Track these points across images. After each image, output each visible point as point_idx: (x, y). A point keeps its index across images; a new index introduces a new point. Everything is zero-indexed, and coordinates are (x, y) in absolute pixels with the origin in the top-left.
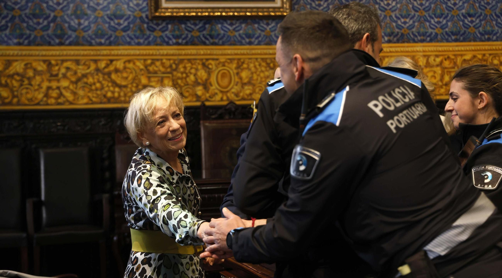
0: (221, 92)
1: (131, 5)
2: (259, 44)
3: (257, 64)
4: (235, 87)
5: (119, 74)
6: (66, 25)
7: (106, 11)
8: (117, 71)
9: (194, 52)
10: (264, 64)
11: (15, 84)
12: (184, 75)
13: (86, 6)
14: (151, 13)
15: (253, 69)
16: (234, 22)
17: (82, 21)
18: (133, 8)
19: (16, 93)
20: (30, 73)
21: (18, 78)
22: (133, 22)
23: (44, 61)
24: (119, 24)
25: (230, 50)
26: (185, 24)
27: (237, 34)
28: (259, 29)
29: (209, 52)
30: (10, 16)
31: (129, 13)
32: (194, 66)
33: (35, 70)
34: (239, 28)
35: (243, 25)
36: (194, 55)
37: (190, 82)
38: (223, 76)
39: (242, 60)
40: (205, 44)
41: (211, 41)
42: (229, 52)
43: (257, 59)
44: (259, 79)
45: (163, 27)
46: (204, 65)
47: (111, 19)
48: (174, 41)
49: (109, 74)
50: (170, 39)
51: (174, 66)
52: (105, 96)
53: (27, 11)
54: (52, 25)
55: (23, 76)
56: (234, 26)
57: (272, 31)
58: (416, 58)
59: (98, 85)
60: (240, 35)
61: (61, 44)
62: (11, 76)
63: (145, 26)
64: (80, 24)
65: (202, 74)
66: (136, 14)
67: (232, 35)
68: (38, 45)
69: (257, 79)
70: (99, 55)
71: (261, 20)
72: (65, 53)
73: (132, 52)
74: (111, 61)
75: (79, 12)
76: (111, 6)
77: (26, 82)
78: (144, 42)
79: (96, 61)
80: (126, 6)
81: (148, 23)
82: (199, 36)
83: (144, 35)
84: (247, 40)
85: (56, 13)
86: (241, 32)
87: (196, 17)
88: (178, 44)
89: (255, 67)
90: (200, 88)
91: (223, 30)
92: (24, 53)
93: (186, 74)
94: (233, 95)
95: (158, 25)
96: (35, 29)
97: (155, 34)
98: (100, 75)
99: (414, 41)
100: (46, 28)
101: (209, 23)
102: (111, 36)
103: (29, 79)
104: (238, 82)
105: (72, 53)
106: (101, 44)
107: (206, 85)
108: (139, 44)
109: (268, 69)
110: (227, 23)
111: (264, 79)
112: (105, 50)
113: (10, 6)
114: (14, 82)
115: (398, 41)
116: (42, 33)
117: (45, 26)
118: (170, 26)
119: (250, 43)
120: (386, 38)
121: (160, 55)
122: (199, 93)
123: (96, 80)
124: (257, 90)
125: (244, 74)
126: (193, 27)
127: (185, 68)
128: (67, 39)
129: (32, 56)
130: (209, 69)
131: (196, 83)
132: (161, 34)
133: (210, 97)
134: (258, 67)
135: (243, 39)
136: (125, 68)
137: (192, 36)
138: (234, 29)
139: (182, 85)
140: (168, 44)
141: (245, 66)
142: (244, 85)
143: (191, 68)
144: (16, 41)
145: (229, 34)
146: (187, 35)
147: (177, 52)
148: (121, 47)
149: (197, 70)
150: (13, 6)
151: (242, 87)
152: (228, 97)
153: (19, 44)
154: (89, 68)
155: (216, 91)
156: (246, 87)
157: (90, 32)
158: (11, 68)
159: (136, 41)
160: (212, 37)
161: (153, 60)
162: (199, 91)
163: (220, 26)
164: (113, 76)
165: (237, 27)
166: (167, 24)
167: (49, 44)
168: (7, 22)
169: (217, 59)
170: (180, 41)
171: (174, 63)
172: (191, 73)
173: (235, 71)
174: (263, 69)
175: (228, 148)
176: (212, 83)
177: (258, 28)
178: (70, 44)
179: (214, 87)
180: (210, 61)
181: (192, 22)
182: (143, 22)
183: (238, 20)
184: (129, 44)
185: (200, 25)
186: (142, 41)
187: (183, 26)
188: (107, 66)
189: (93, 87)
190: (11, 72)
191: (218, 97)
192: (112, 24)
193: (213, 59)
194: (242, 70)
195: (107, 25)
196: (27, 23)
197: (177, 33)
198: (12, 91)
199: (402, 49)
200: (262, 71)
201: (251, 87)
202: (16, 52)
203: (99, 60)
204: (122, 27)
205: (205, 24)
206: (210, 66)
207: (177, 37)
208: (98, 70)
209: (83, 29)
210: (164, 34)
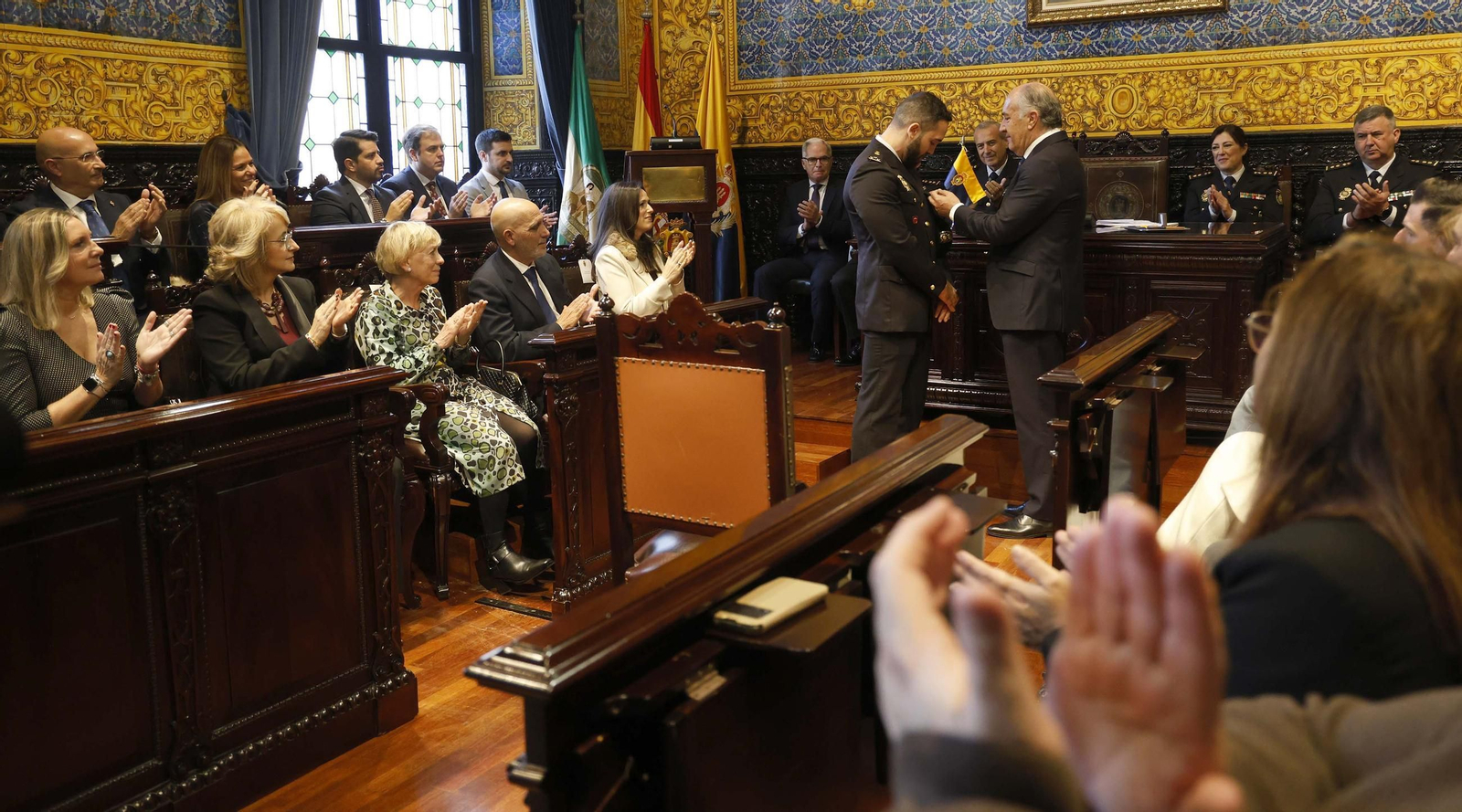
0: (1118, 118)
1: (1006, 11)
2: (1176, 50)
3: (1171, 78)
4: (1138, 111)
5: (988, 99)
6: (932, 43)
7: (977, 22)
8: (986, 95)
9: (1083, 66)
10: (1182, 78)
11: (878, 114)
12: (1069, 98)
13: (954, 17)
14: (1027, 19)
15: (1165, 86)
16: (1141, 22)
17: (949, 37)
18: (1008, 15)
19: (877, 125)
20: (893, 102)
21: (880, 108)
22: (1008, 33)
23: (907, 87)
24: (991, 37)
25: (1132, 61)
26: (1074, 30)
27: (1144, 38)
28: (1177, 30)
29: (1103, 65)
30: (875, 37)
31: (1003, 21)
32: (1083, 85)
33: (897, 98)
34: (1148, 30)
35: (1154, 26)
36: (1082, 70)
37: (1076, 107)
38: (1122, 97)
39: (1149, 74)
40: (1098, 55)
41: (1108, 50)
42: (1132, 64)
43: (1171, 71)
44: (1174, 97)
45: (1044, 37)
46: (1095, 82)
47: (983, 32)
48: (1058, 53)
49: (977, 99)
50: (1052, 51)
51: (1056, 85)
52: (971, 126)
53: (891, 30)
54: (916, 44)
55: (884, 105)
56: (1141, 28)
57: (1196, 32)
58: (1448, 57)
59: (964, 113)
60: (1148, 40)
61: (925, 66)
62: (874, 106)
63: (1022, 36)
64: (946, 40)
65: (1093, 95)
66: (1011, 22)
67: (1137, 40)
68: (901, 69)
69: (1171, 100)
70: (966, 77)
71: (1181, 16)
72: (929, 76)
73: (1005, 71)
74: (980, 83)
75: (945, 26)
76: (982, 15)
77: (888, 112)
78: (1020, 57)
79: (962, 84)
80: (999, 14)
81: (1026, 33)
82: (1091, 45)
83: (1020, 48)
84: (1159, 46)
85: (921, 30)
86: (1150, 35)
87: (1086, 21)
88: (1064, 57)
89: (1168, 82)
90: (1090, 113)
91: (1124, 34)
92: (887, 78)
93: (1072, 96)
94: (1134, 123)
95: (1038, 34)
96: (899, 50)
97: (1034, 46)
98: (966, 100)
99: (1446, 30)
100: (910, 49)
101: (1106, 27)
102: (981, 53)
103: (891, 108)
104: (1142, 105)
105: (937, 75)
106: (969, 63)
107: (1097, 110)
108: (1014, 60)
109: (1187, 85)
110: (1130, 25)
111: (1181, 100)
112: (973, 70)
113: (875, 26)
114: (876, 112)
115: (1413, 33)
116: (906, 54)
117: (909, 46)
118: (1053, 34)
119: (1162, 50)
120: (1391, 30)
121: (1038, 73)
122: (1088, 121)
123: (961, 108)
124: (1170, 115)
125: (1152, 94)
126: (1083, 33)
127: (1070, 87)
128: (931, 60)
129: (894, 81)
130: (1103, 88)
131: (1085, 108)
132: (1041, 45)
133: (1102, 125)
134: (1172, 82)
135: (1154, 45)
136: (996, 91)
137: (1081, 46)
138: (1139, 33)
139: (1066, 110)
140: (1050, 58)
141: (1154, 82)
142: (1150, 108)
143: (1079, 88)
144: (879, 65)
145: (1133, 38)
146: (1075, 44)
147: (1061, 67)
148: (992, 66)
149: (1086, 90)
150: (878, 25)
151: (1148, 111)
152: (1127, 126)
153: (883, 69)
154: (954, 93)
155: (1112, 118)
156: (1154, 112)
157: (957, 49)
158: (873, 97)
159: (1010, 56)
160: (1108, 45)
161: (1029, 79)
162: (1089, 117)
163: (1120, 29)
164: (981, 102)
165: (1144, 29)
166: (1050, 32)
167: (913, 67)
168: (871, 44)
169: (1114, 75)
170: (1065, 53)
171: (1057, 82)
172: (1078, 95)
173: (1139, 90)
174: (1180, 85)
175: (1110, 196)
176: (1106, 107)
177: (1175, 27)
178: (934, 66)
179: (1108, 113)
180: (1105, 78)
181: (1082, 27)
182: (1019, 32)
183: (1146, 19)
184: (1002, 61)
185: (1093, 30)
186: (1017, 56)
187: (1070, 33)
188: (975, 89)
189: (959, 116)
190: (874, 102)
191: (1113, 126)
192: (983, 37)
193: (1108, 75)
194: (1149, 88)
195: (976, 40)
196: (892, 43)
197: (1062, 42)
198: (874, 123)
199: (1420, 45)
200: (1180, 89)
201: (1160, 112)
202: (879, 78)
203: (966, 83)
204: (994, 39)
205: (1100, 28)
206: (1104, 85)
207: (1063, 48)
208: (964, 95)
209: (949, 46)
210: (1045, 46)
